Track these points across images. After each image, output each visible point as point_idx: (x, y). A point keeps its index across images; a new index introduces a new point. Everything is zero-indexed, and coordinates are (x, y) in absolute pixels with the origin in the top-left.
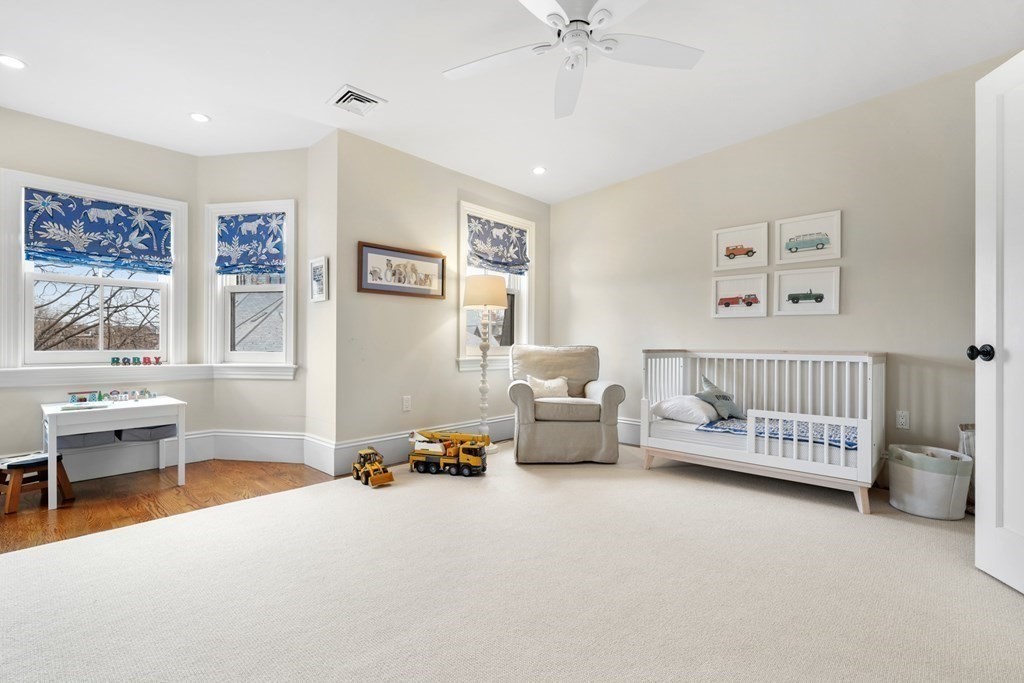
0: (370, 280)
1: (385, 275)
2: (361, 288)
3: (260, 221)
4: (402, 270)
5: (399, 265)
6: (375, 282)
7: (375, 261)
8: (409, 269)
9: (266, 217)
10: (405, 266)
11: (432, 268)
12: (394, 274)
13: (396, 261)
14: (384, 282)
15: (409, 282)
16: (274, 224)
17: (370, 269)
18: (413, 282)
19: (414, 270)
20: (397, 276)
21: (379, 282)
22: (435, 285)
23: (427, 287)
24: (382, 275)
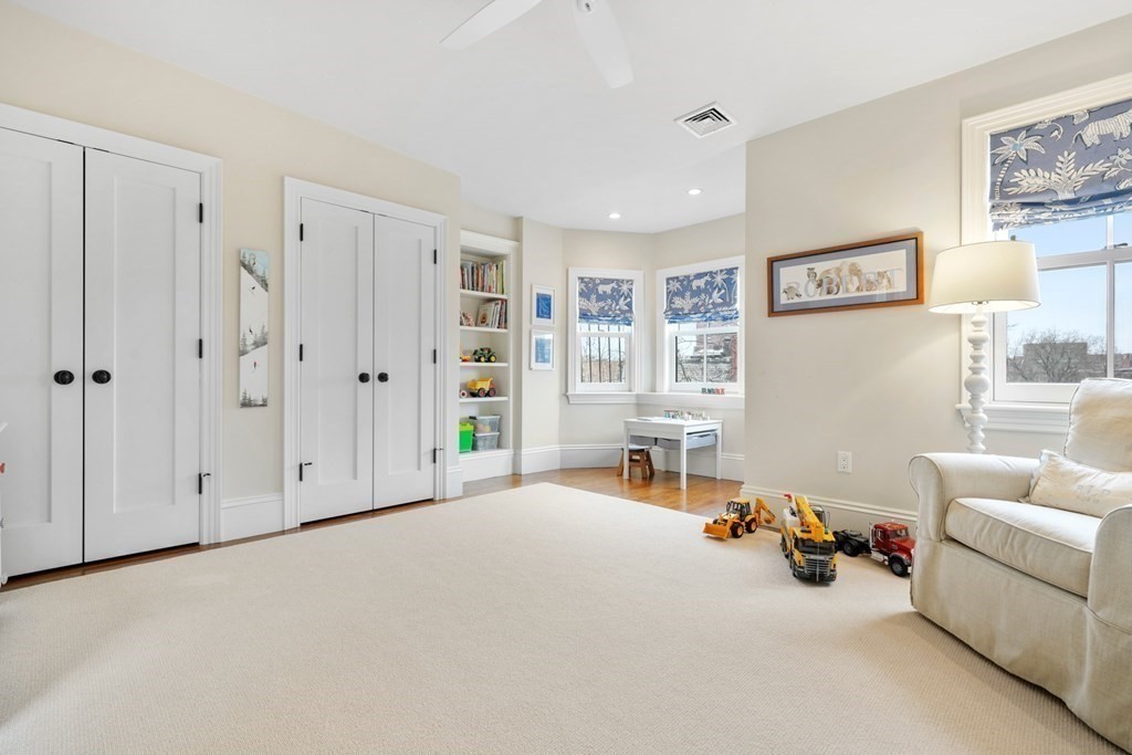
0: (783, 300)
1: (806, 290)
2: (772, 312)
4: (833, 276)
5: (828, 271)
6: (791, 301)
7: (789, 275)
8: (845, 272)
10: (839, 270)
11: (898, 259)
12: (820, 285)
13: (821, 266)
14: (804, 299)
15: (847, 291)
17: (783, 286)
18: (852, 288)
19: (855, 271)
20: (825, 286)
21: (797, 300)
22: (901, 285)
23: (881, 292)
24: (801, 291)
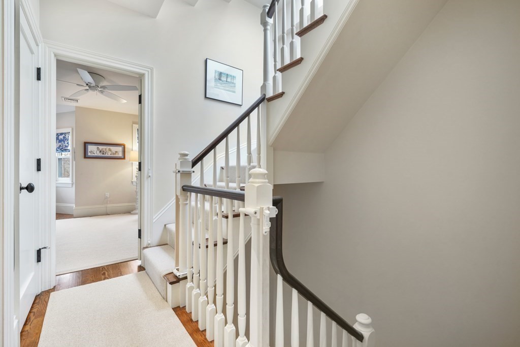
0: (89, 154)
2: (85, 157)
3: (64, 135)
4: (104, 150)
5: (102, 149)
6: (91, 155)
7: (91, 148)
8: (107, 150)
9: (65, 134)
10: (106, 149)
11: (120, 149)
12: (100, 152)
13: (101, 147)
14: (96, 155)
16: (67, 136)
17: (89, 150)
18: (109, 154)
19: (110, 150)
21: (93, 155)
22: (120, 155)
23: (116, 155)
24: (95, 153)
